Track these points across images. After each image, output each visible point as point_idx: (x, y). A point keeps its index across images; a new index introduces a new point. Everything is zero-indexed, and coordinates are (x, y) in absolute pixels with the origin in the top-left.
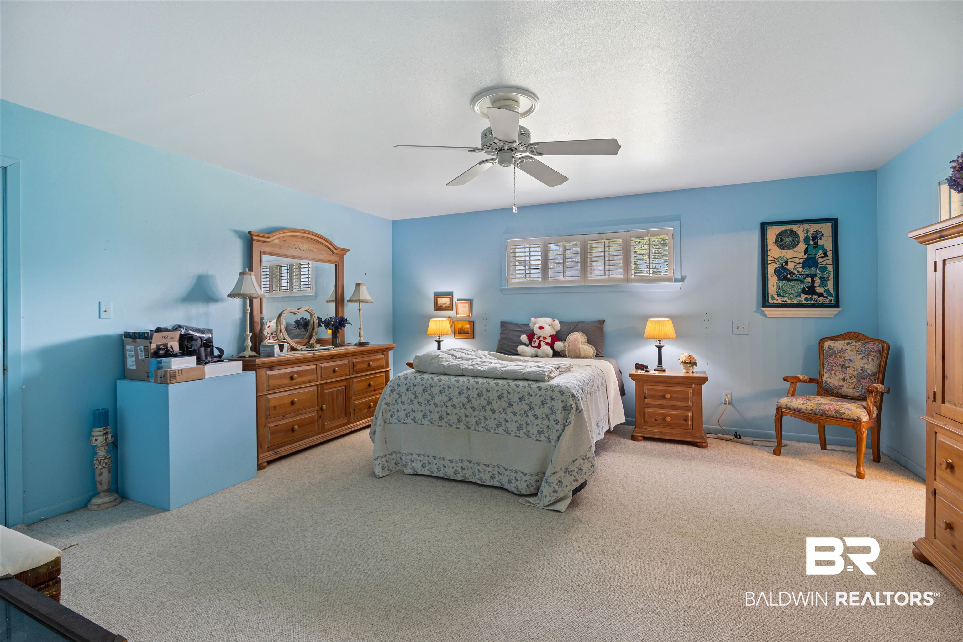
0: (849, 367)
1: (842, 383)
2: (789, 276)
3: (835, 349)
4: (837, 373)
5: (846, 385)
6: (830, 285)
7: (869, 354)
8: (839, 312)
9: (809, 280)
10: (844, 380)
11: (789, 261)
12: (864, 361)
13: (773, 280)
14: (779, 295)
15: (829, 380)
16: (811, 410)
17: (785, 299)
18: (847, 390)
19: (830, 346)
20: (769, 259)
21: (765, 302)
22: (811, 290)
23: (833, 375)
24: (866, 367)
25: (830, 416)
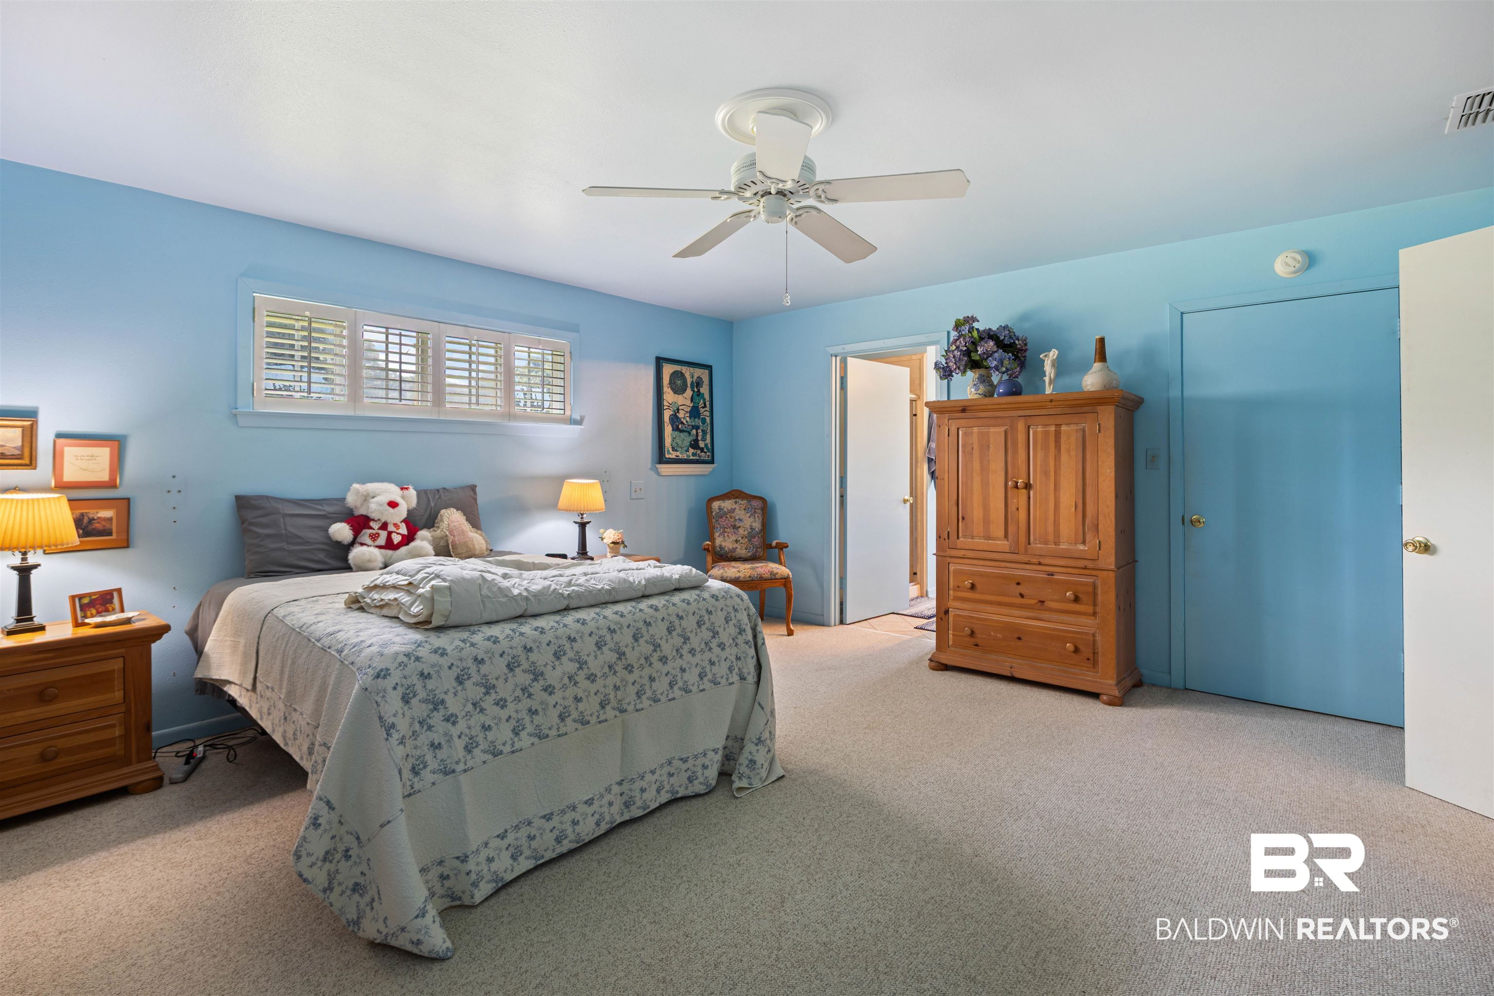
0: (739, 527)
1: (735, 545)
2: (680, 426)
3: (725, 510)
4: (730, 535)
5: (739, 547)
6: (708, 441)
7: (755, 512)
8: (714, 468)
9: (694, 431)
10: (737, 541)
11: (680, 408)
12: (752, 519)
13: (668, 429)
14: (674, 449)
15: (723, 544)
16: (750, 577)
17: (678, 453)
18: (741, 552)
19: (720, 506)
20: (665, 403)
21: (661, 458)
22: (695, 445)
23: (726, 538)
24: (754, 525)
25: (765, 580)
